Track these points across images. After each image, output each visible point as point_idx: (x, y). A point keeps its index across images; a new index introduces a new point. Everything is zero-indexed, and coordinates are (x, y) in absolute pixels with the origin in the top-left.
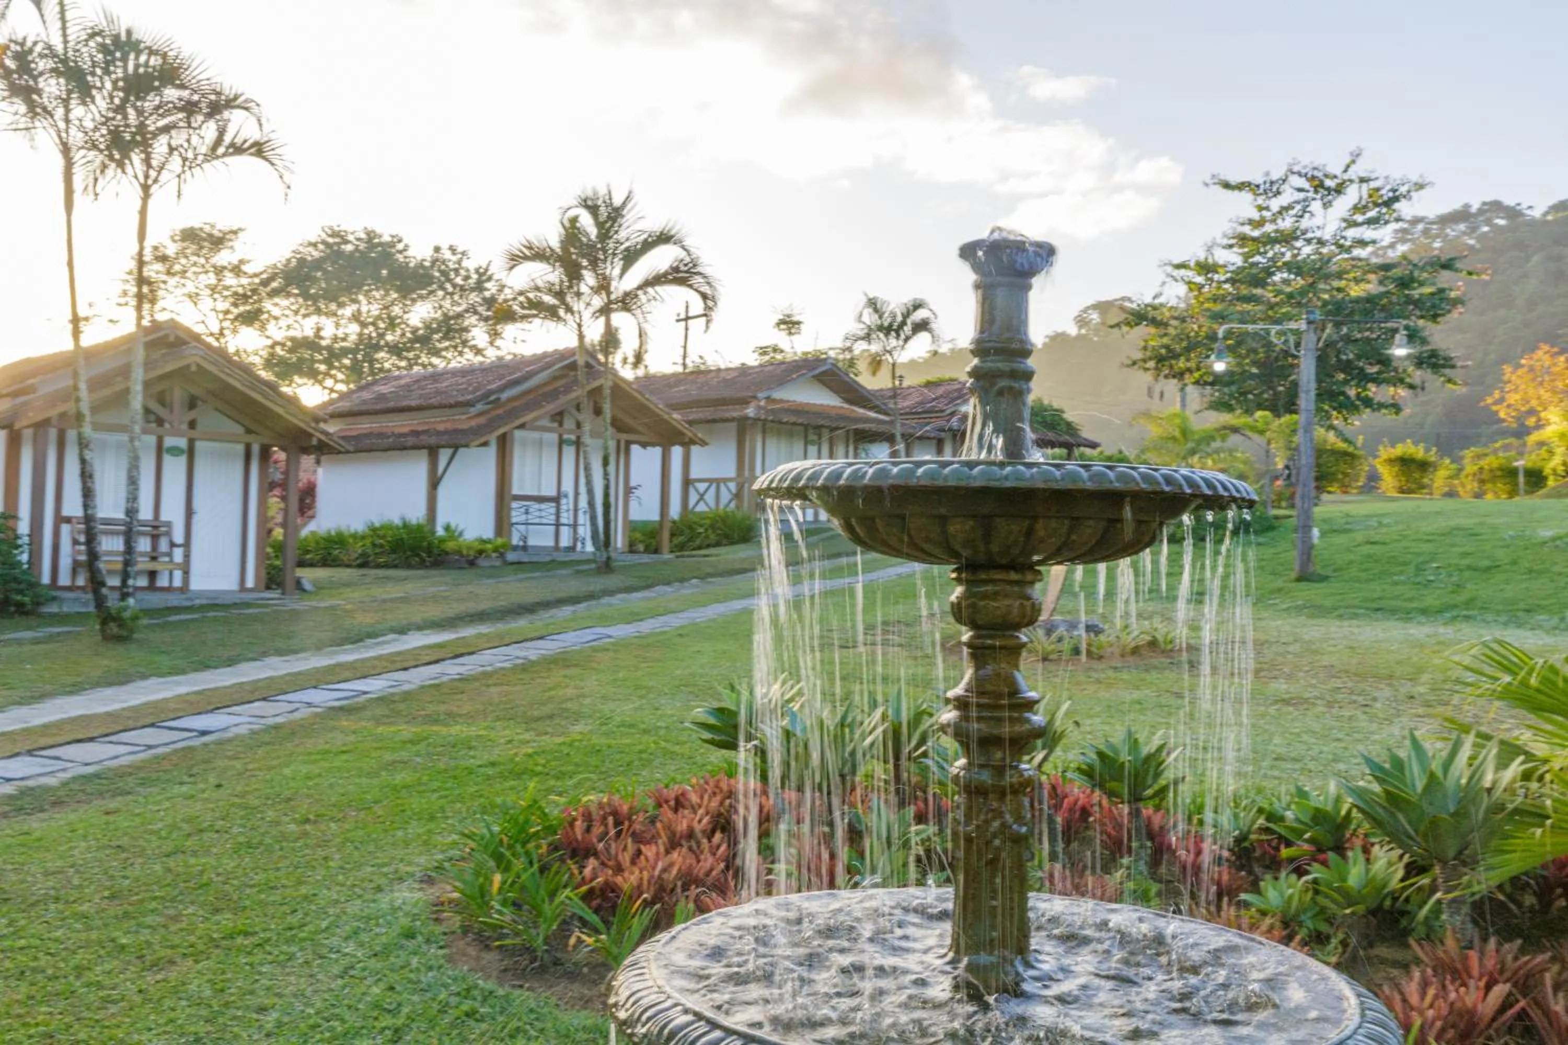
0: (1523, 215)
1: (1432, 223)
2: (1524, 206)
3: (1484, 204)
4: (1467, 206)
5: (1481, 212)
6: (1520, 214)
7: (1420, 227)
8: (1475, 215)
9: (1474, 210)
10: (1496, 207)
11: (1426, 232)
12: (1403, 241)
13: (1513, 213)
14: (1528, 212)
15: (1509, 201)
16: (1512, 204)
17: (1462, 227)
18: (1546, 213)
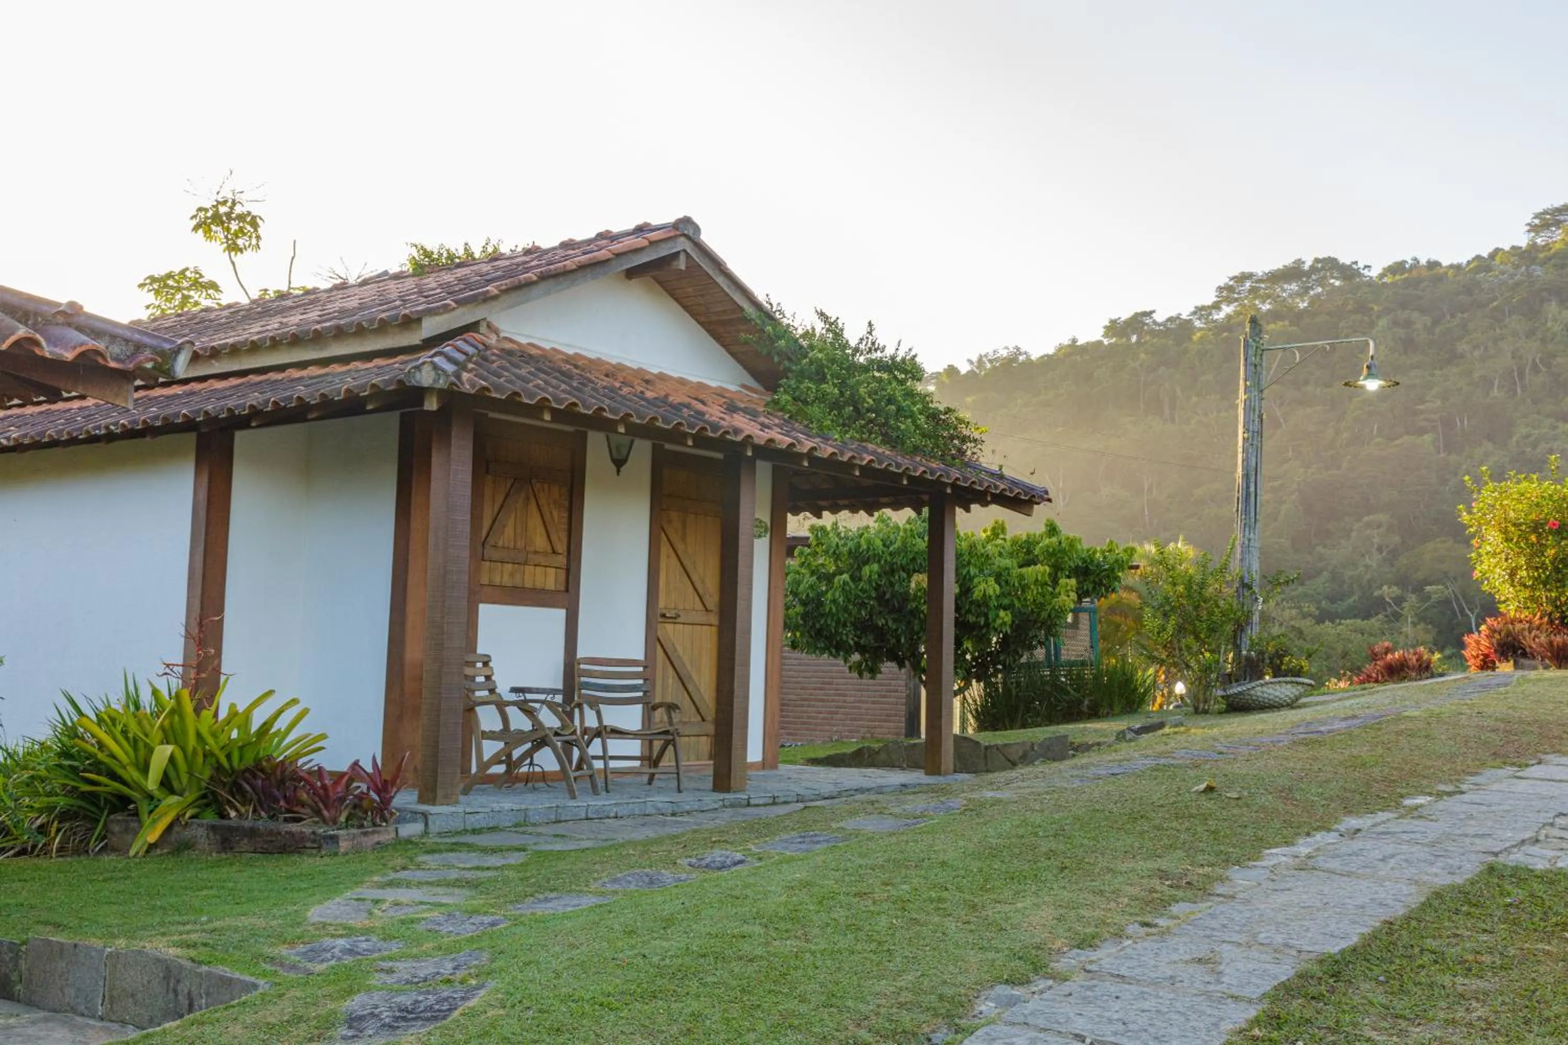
0: (1360, 275)
1: (1260, 281)
2: (1361, 265)
3: (1317, 260)
4: (1299, 262)
5: (1313, 269)
6: (1357, 273)
7: (1248, 284)
8: (1308, 274)
9: (1306, 267)
10: (1329, 265)
11: (1253, 290)
12: (1229, 301)
13: (1349, 273)
14: (1366, 272)
15: (1345, 260)
16: (1348, 263)
17: (1294, 287)
18: (1382, 276)
